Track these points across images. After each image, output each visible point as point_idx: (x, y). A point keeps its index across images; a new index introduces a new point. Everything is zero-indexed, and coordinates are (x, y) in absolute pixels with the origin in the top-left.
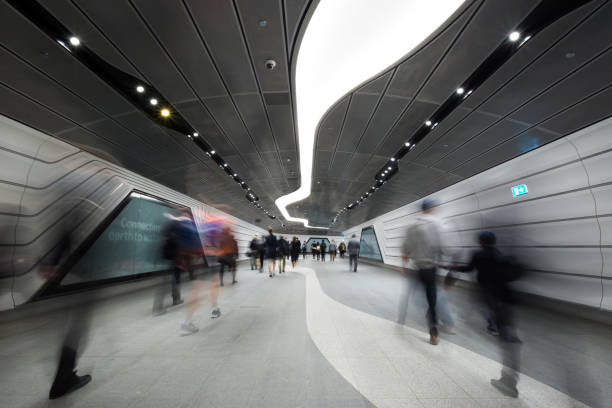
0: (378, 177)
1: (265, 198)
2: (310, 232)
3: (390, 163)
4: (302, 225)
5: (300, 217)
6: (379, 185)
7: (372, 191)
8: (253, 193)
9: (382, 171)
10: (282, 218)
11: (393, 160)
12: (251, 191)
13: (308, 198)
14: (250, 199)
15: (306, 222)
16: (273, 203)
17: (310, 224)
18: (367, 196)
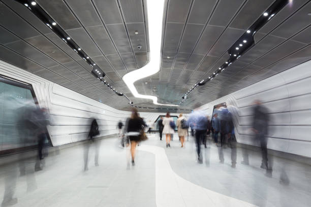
0: (232, 51)
1: (112, 75)
2: (159, 109)
3: (245, 36)
4: (151, 102)
5: (148, 94)
6: (232, 59)
7: (225, 66)
8: (99, 69)
9: (236, 44)
10: (130, 95)
11: (249, 32)
12: (97, 67)
13: (158, 74)
14: (96, 75)
15: (155, 100)
16: (121, 79)
17: (158, 102)
18: (219, 72)
